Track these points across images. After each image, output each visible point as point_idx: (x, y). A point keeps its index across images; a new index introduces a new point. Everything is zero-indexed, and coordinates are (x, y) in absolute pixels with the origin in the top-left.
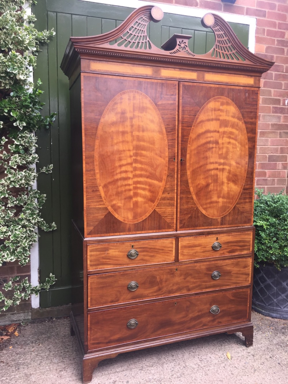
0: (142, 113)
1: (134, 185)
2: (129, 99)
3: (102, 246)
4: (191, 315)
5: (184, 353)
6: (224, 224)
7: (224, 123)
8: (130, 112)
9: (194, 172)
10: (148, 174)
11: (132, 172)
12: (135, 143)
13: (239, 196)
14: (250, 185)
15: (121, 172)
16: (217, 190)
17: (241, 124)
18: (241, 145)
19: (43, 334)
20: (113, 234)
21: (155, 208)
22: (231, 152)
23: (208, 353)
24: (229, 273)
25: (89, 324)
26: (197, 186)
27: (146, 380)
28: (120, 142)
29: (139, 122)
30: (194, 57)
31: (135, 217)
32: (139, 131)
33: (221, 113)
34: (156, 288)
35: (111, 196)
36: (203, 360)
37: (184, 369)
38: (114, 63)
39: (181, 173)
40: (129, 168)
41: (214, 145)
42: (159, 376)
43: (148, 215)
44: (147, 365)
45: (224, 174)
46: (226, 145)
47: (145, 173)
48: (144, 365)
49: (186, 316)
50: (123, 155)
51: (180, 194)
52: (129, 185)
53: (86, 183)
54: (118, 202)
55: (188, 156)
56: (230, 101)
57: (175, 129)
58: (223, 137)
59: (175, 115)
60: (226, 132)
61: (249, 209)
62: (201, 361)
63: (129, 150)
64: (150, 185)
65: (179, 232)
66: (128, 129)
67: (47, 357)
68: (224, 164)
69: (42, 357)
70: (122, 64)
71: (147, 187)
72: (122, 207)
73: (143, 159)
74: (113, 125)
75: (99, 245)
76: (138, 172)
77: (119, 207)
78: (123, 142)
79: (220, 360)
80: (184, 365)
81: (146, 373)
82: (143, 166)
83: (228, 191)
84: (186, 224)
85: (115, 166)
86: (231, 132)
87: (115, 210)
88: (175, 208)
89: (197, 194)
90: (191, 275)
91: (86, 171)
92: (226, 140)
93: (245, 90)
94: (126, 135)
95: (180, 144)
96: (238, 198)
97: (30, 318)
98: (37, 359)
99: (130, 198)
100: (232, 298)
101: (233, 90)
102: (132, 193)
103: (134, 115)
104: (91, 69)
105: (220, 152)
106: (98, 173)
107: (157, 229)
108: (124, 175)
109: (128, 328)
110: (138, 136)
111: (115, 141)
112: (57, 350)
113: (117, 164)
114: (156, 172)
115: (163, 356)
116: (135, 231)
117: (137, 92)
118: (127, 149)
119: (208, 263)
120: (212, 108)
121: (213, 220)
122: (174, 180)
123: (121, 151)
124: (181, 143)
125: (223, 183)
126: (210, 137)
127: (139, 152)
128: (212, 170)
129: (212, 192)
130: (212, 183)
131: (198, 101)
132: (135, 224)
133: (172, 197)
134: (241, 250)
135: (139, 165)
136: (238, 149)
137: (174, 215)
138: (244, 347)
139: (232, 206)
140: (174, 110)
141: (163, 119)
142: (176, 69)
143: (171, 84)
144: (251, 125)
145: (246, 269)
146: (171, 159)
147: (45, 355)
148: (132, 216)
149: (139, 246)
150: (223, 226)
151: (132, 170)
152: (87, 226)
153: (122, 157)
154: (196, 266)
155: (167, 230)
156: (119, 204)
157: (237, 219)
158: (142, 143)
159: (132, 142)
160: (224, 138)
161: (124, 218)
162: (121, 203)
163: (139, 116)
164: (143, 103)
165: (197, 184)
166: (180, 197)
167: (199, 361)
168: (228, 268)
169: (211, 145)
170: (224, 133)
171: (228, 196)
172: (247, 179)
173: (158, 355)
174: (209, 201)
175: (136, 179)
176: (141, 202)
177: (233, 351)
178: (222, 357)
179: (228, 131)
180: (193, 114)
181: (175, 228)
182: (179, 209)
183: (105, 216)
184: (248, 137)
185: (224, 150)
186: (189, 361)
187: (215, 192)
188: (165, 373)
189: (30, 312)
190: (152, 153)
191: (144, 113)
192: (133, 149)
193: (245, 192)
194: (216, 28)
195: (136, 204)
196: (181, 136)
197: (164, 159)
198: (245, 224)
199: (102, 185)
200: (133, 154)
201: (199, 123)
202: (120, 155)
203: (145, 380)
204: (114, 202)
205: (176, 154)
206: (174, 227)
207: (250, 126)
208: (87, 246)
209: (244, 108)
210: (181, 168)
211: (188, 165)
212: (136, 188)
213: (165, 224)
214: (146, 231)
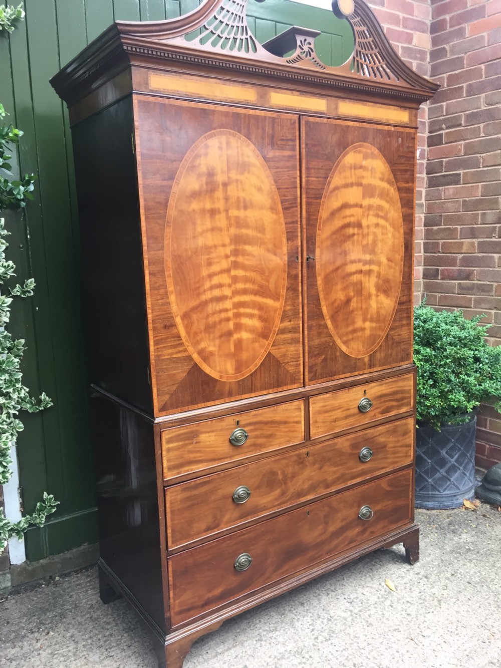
0: (242, 173)
1: (235, 311)
2: (220, 148)
3: (187, 429)
4: (331, 529)
5: (319, 595)
6: (374, 366)
7: (369, 191)
8: (223, 172)
9: (327, 279)
10: (256, 287)
11: (230, 286)
12: (233, 231)
13: (392, 316)
14: (407, 295)
15: (212, 288)
16: (361, 308)
17: (393, 192)
18: (393, 228)
19: (47, 610)
20: (202, 405)
21: (270, 350)
22: (380, 241)
23: (357, 588)
24: (383, 447)
25: (171, 579)
26: (333, 303)
27: (275, 657)
28: (207, 231)
29: (238, 190)
30: (324, 71)
31: (238, 369)
32: (238, 208)
33: (364, 174)
34: (278, 492)
35: (196, 334)
36: (353, 601)
37: (330, 622)
38: (191, 76)
39: (307, 282)
40: (225, 279)
41: (356, 231)
42: (294, 645)
43: (259, 362)
44: (266, 630)
45: (371, 279)
46: (372, 229)
47: (251, 286)
48: (261, 631)
49: (324, 532)
50: (213, 255)
51: (308, 320)
52: (226, 310)
53: (152, 312)
54: (208, 343)
55: (318, 251)
56: (376, 152)
57: (296, 203)
58: (368, 216)
59: (296, 178)
60: (373, 206)
61: (407, 337)
62: (351, 603)
63: (224, 245)
64: (261, 307)
65: (308, 388)
66: (220, 205)
67: (74, 655)
68: (370, 262)
69: (64, 656)
70: (204, 79)
71: (256, 312)
72: (217, 353)
73: (247, 260)
74: (194, 199)
75: (182, 428)
76: (240, 286)
77: (212, 354)
78: (213, 229)
79: (380, 596)
80: (326, 616)
81: (270, 644)
82: (248, 274)
83: (378, 308)
84: (318, 371)
85: (202, 276)
86: (379, 206)
87: (205, 359)
88: (301, 345)
89: (333, 318)
90: (329, 460)
91: (150, 290)
92: (373, 220)
93: (398, 132)
94: (217, 217)
95: (304, 231)
96: (391, 319)
97: (9, 584)
98: (55, 661)
99: (229, 334)
100: (388, 489)
101: (380, 131)
102: (231, 325)
103: (229, 177)
104: (150, 88)
105: (365, 242)
106: (172, 292)
107: (274, 388)
108: (217, 293)
109: (237, 570)
110: (237, 218)
111: (200, 229)
112: (87, 636)
113: (205, 272)
114: (269, 283)
115: (288, 608)
116: (239, 394)
117: (233, 133)
118: (220, 243)
119: (353, 436)
120: (351, 165)
121: (358, 361)
122: (298, 296)
123: (210, 247)
124: (307, 229)
125: (369, 296)
126: (350, 216)
127: (241, 247)
128: (354, 273)
129: (355, 313)
130: (354, 297)
131: (329, 151)
132: (239, 381)
133: (295, 327)
134: (399, 407)
135: (240, 273)
136: (390, 235)
137: (299, 357)
138: (407, 566)
139: (383, 334)
140: (294, 167)
141: (277, 186)
142: (294, 92)
143: (287, 120)
144: (406, 193)
145: (407, 436)
146: (293, 257)
147: (69, 651)
148: (234, 367)
149: (248, 421)
150: (372, 370)
151: (230, 282)
152: (158, 395)
153: (212, 258)
154: (336, 444)
155: (289, 387)
156: (211, 348)
157: (391, 355)
158: (244, 231)
159: (228, 230)
160: (370, 217)
161: (220, 372)
162: (215, 346)
163: (237, 181)
164: (243, 154)
165: (333, 300)
166: (308, 326)
167: (348, 605)
168: (382, 440)
170: (370, 207)
171: (378, 318)
172: (403, 285)
173: (278, 607)
174: (350, 328)
175: (237, 299)
176: (248, 339)
177: (394, 575)
178: (381, 590)
179: (375, 205)
180: (323, 176)
181: (302, 381)
182: (306, 348)
183: (189, 373)
184: (403, 213)
185: (371, 238)
186: (332, 607)
187: (360, 312)
188: (302, 638)
189: (8, 573)
190: (261, 249)
191: (246, 175)
192: (231, 243)
193: (401, 307)
194: (356, 20)
195: (239, 344)
196: (306, 215)
197: (281, 258)
198: (402, 361)
199: (181, 313)
200: (231, 252)
201: (331, 192)
202: (208, 255)
203: (273, 657)
204: (203, 345)
205: (300, 249)
206: (300, 379)
207: (405, 195)
208: (161, 433)
209: (396, 164)
210: (308, 274)
211: (318, 267)
212: (238, 315)
213: (286, 377)
214: (257, 393)
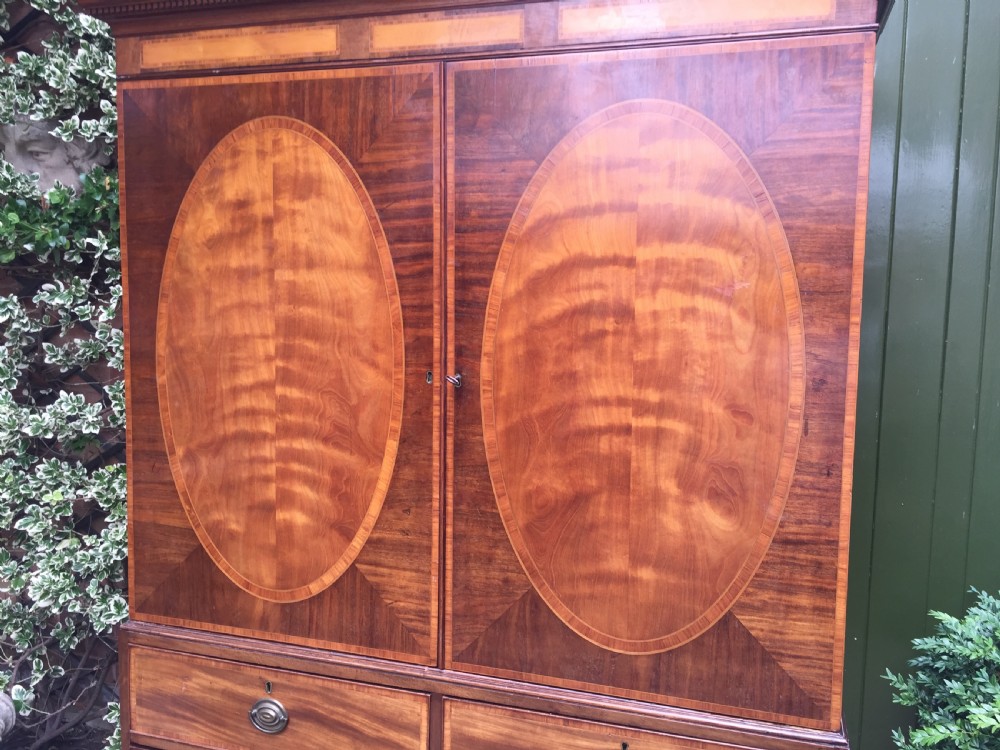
0: (302, 198)
1: (280, 465)
2: (261, 153)
3: (172, 659)
7: (660, 224)
8: (264, 198)
9: (511, 435)
10: (327, 427)
12: (283, 309)
13: (748, 568)
14: (819, 523)
15: (236, 414)
16: (626, 525)
18: (757, 322)
20: (211, 626)
21: (356, 561)
22: (703, 356)
26: (529, 496)
28: (232, 307)
29: (294, 231)
31: (285, 579)
32: (294, 266)
33: (643, 179)
35: (205, 491)
39: (456, 432)
40: (266, 403)
41: (610, 324)
43: (328, 579)
45: (663, 455)
46: (671, 324)
47: (317, 423)
50: (242, 354)
51: (455, 519)
52: (265, 461)
53: (134, 440)
54: (226, 515)
55: (485, 366)
56: (693, 117)
57: (430, 255)
58: (655, 288)
60: (675, 263)
63: (265, 337)
64: (336, 472)
65: (447, 674)
66: (259, 259)
68: (661, 410)
70: (233, 31)
71: (327, 477)
72: (241, 537)
73: (311, 369)
74: (210, 248)
75: (163, 655)
76: (294, 418)
77: (232, 535)
78: (242, 306)
82: (311, 397)
83: (689, 536)
84: (480, 644)
85: (218, 387)
86: (699, 261)
87: (220, 543)
88: (436, 573)
89: (532, 532)
92: (669, 300)
93: (780, 52)
94: (252, 281)
95: (451, 316)
99: (269, 509)
102: (272, 491)
105: (641, 356)
106: (167, 410)
107: (361, 644)
108: (245, 425)
110: (293, 285)
111: (218, 304)
113: (225, 385)
114: (357, 424)
116: (282, 632)
117: (287, 122)
118: (257, 331)
120: (599, 160)
121: (608, 659)
122: (430, 460)
123: (236, 339)
124: (457, 313)
125: (657, 498)
126: (589, 287)
128: (601, 432)
129: (603, 531)
130: (598, 491)
132: (284, 606)
133: (420, 528)
136: (743, 344)
137: (428, 600)
142: (431, 14)
148: (275, 574)
149: (291, 693)
151: (273, 408)
152: (136, 582)
153: (239, 359)
155: (401, 656)
156: (233, 526)
157: (740, 679)
158: (306, 311)
159: (272, 308)
160: (662, 293)
162: (238, 522)
163: (294, 213)
164: (306, 161)
165: (531, 488)
166: (455, 532)
169: (595, 325)
170: (661, 265)
171: (683, 562)
172: (798, 491)
174: (585, 569)
176: (306, 527)
180: (508, 192)
181: (434, 656)
182: (449, 582)
183: (188, 559)
185: (663, 347)
187: (620, 535)
190: (342, 350)
191: (313, 200)
192: (276, 334)
193: (788, 554)
195: (286, 531)
196: (457, 281)
197: (388, 375)
198: (789, 712)
199: (180, 451)
200: (277, 349)
201: (534, 230)
202: (233, 351)
204: (216, 516)
205: (436, 357)
206: (429, 648)
208: (127, 649)
209: (774, 142)
210: (456, 414)
211: (485, 400)
212: (284, 475)
213: (392, 631)
214: (321, 642)
